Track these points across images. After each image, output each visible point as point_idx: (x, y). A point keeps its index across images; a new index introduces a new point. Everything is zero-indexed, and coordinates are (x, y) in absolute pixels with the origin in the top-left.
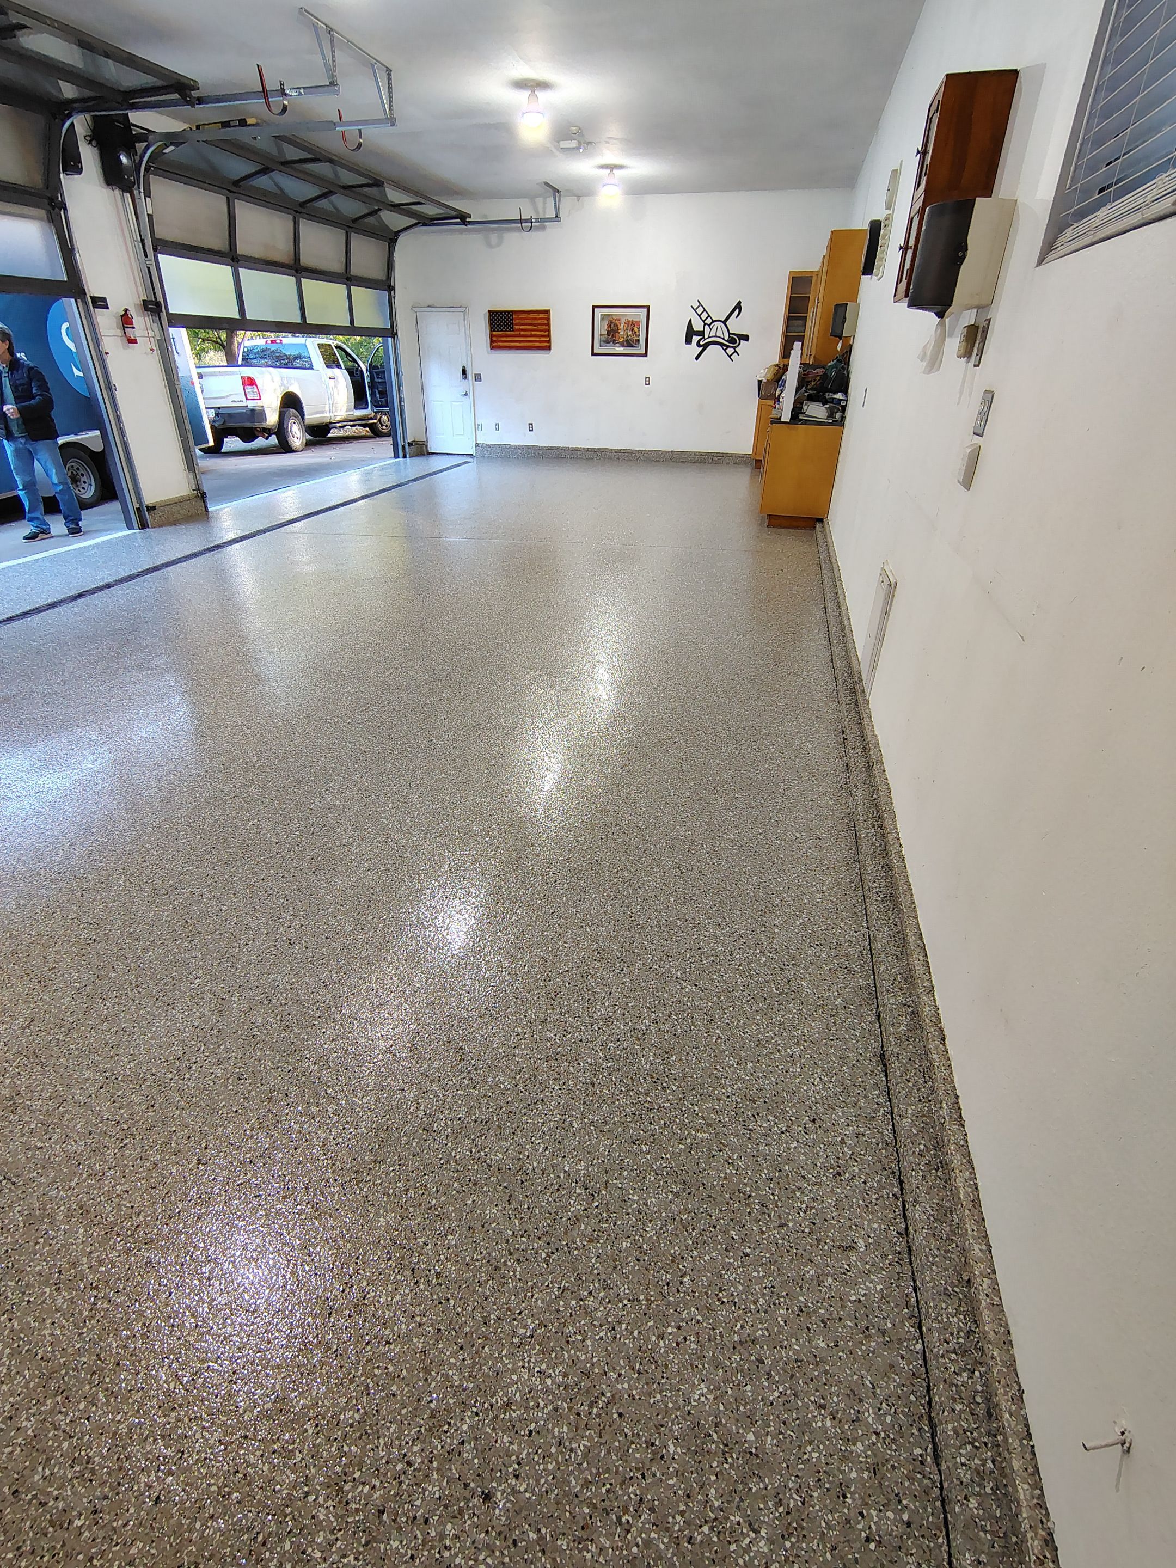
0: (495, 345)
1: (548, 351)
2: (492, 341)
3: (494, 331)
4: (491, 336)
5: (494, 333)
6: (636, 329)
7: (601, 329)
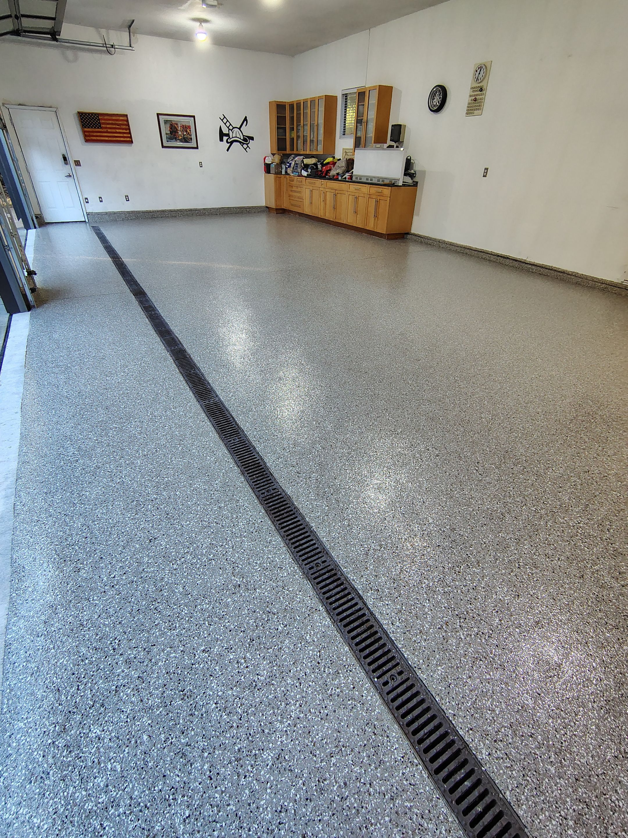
0: (88, 138)
1: (130, 145)
2: (85, 136)
3: (85, 128)
4: (84, 132)
5: (86, 129)
6: (188, 131)
7: (166, 130)
